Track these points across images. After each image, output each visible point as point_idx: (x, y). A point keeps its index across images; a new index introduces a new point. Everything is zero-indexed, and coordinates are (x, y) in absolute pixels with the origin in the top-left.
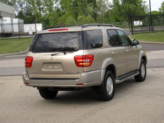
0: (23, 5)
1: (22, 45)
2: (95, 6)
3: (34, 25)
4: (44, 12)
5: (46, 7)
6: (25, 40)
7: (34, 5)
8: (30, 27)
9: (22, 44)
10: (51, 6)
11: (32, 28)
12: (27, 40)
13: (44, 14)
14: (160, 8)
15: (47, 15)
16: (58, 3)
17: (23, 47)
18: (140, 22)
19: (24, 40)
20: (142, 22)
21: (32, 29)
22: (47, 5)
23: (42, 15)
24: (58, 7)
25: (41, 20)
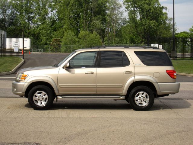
0: (7, 11)
1: (5, 65)
2: (104, 20)
3: (22, 39)
4: (34, 23)
5: (37, 17)
6: (8, 59)
7: (21, 13)
8: (16, 42)
9: (4, 63)
10: (44, 15)
11: (19, 43)
12: (10, 59)
13: (33, 27)
14: (191, 29)
15: (38, 27)
16: (55, 12)
17: (5, 67)
18: (160, 46)
19: (6, 59)
20: (161, 46)
21: (19, 45)
22: (40, 14)
23: (31, 27)
24: (55, 18)
25: (29, 33)
